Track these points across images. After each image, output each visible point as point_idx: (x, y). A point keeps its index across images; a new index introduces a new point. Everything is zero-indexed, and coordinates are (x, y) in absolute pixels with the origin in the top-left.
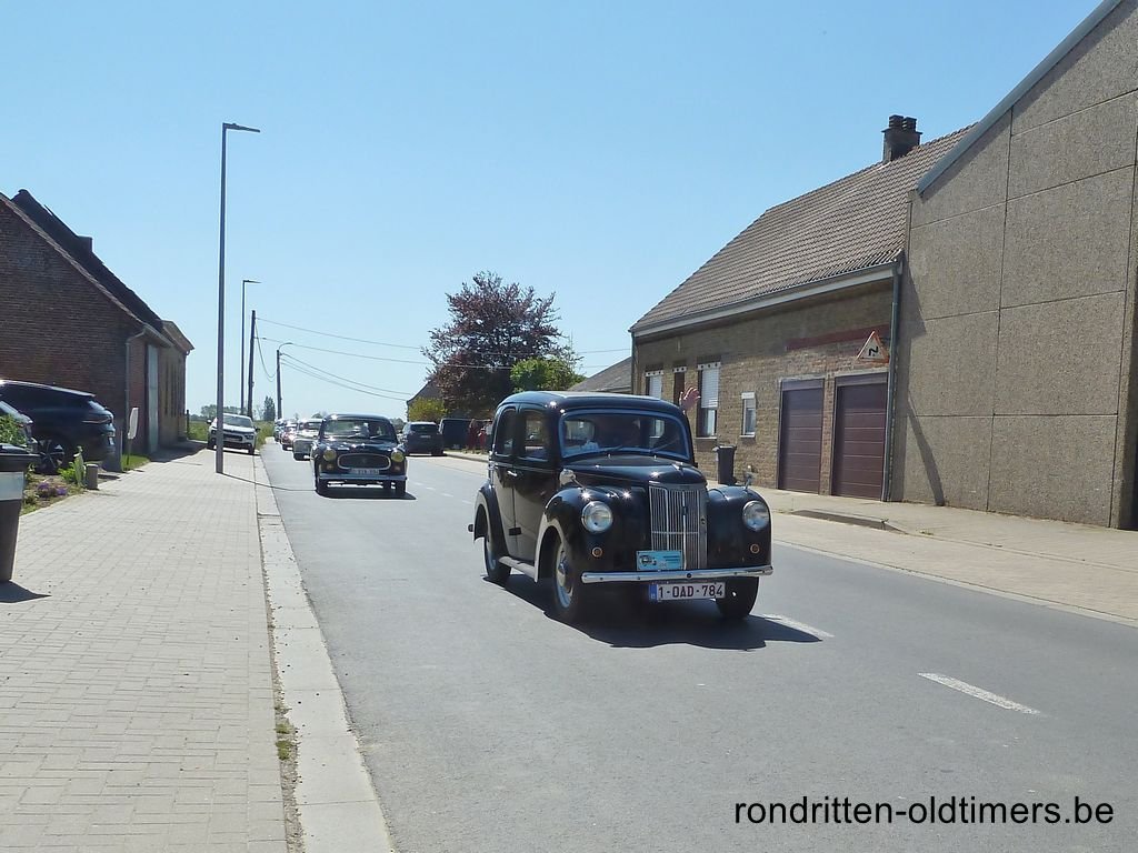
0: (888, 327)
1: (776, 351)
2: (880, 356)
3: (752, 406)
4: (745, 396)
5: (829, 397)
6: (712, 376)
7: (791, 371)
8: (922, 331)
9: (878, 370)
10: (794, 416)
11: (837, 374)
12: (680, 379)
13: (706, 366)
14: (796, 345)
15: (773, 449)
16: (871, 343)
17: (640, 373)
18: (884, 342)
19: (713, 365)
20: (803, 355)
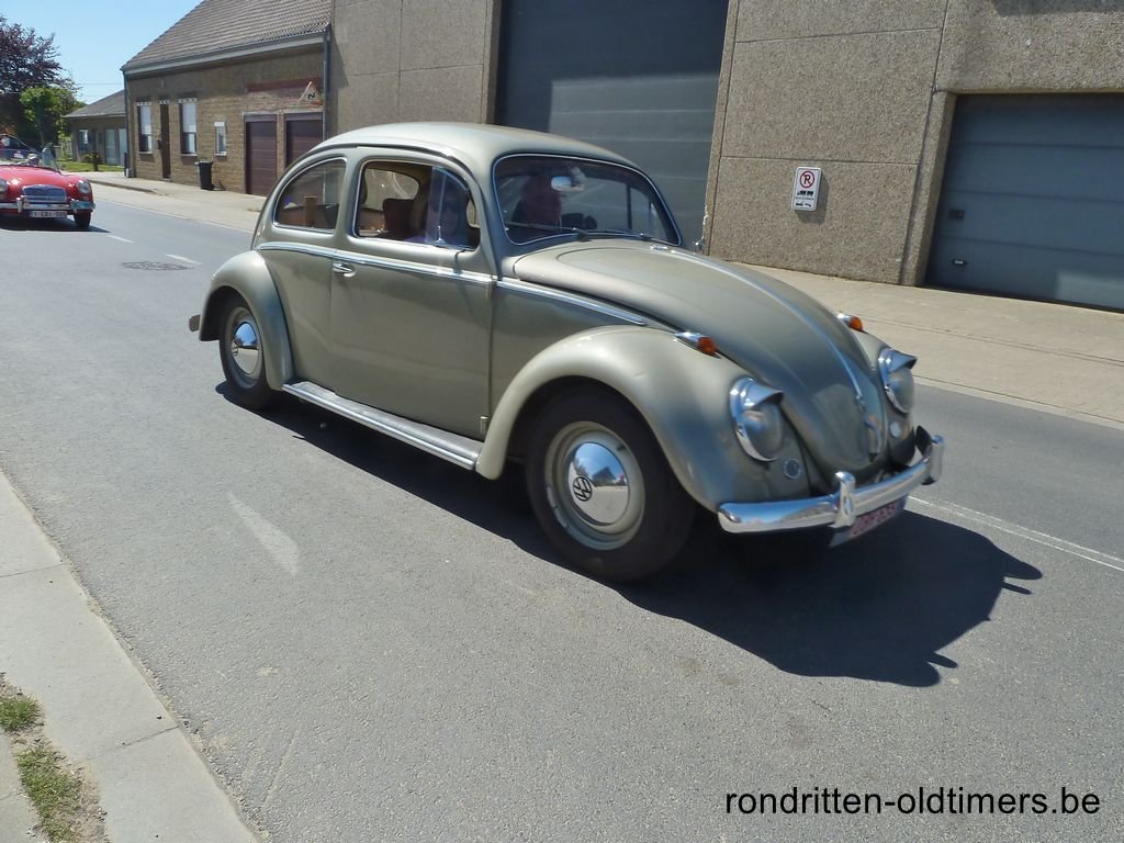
0: (321, 80)
1: (239, 92)
2: (316, 99)
3: (223, 132)
4: (217, 124)
5: (280, 129)
6: (190, 108)
7: (251, 107)
8: (345, 83)
9: (316, 110)
10: (255, 140)
11: (287, 111)
12: (165, 109)
13: (185, 100)
14: (254, 88)
15: (241, 164)
16: (309, 89)
17: (132, 103)
18: (319, 89)
19: (190, 100)
20: (260, 95)
